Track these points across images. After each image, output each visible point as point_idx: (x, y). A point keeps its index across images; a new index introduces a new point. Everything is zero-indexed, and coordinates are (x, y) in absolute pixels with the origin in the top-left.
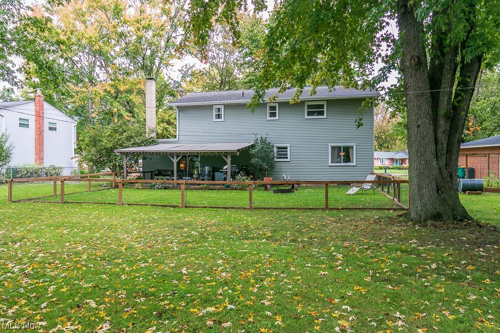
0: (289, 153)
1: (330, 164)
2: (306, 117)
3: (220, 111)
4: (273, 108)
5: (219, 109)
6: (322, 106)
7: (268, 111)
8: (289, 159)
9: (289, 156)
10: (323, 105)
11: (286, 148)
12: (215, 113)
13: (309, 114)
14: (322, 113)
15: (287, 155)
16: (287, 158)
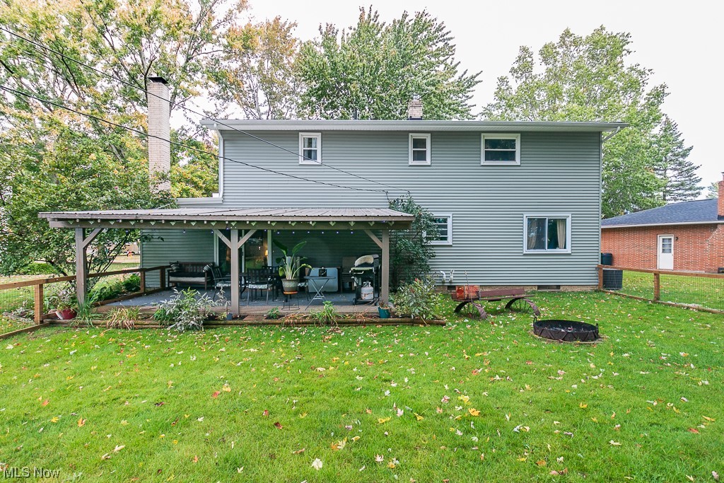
0: (449, 229)
1: (525, 251)
2: (483, 162)
3: (313, 145)
4: (419, 143)
5: (310, 140)
6: (511, 143)
7: (411, 149)
8: (449, 242)
9: (450, 235)
10: (514, 140)
11: (445, 221)
12: (302, 148)
13: (489, 156)
14: (511, 156)
15: (445, 233)
16: (445, 239)
